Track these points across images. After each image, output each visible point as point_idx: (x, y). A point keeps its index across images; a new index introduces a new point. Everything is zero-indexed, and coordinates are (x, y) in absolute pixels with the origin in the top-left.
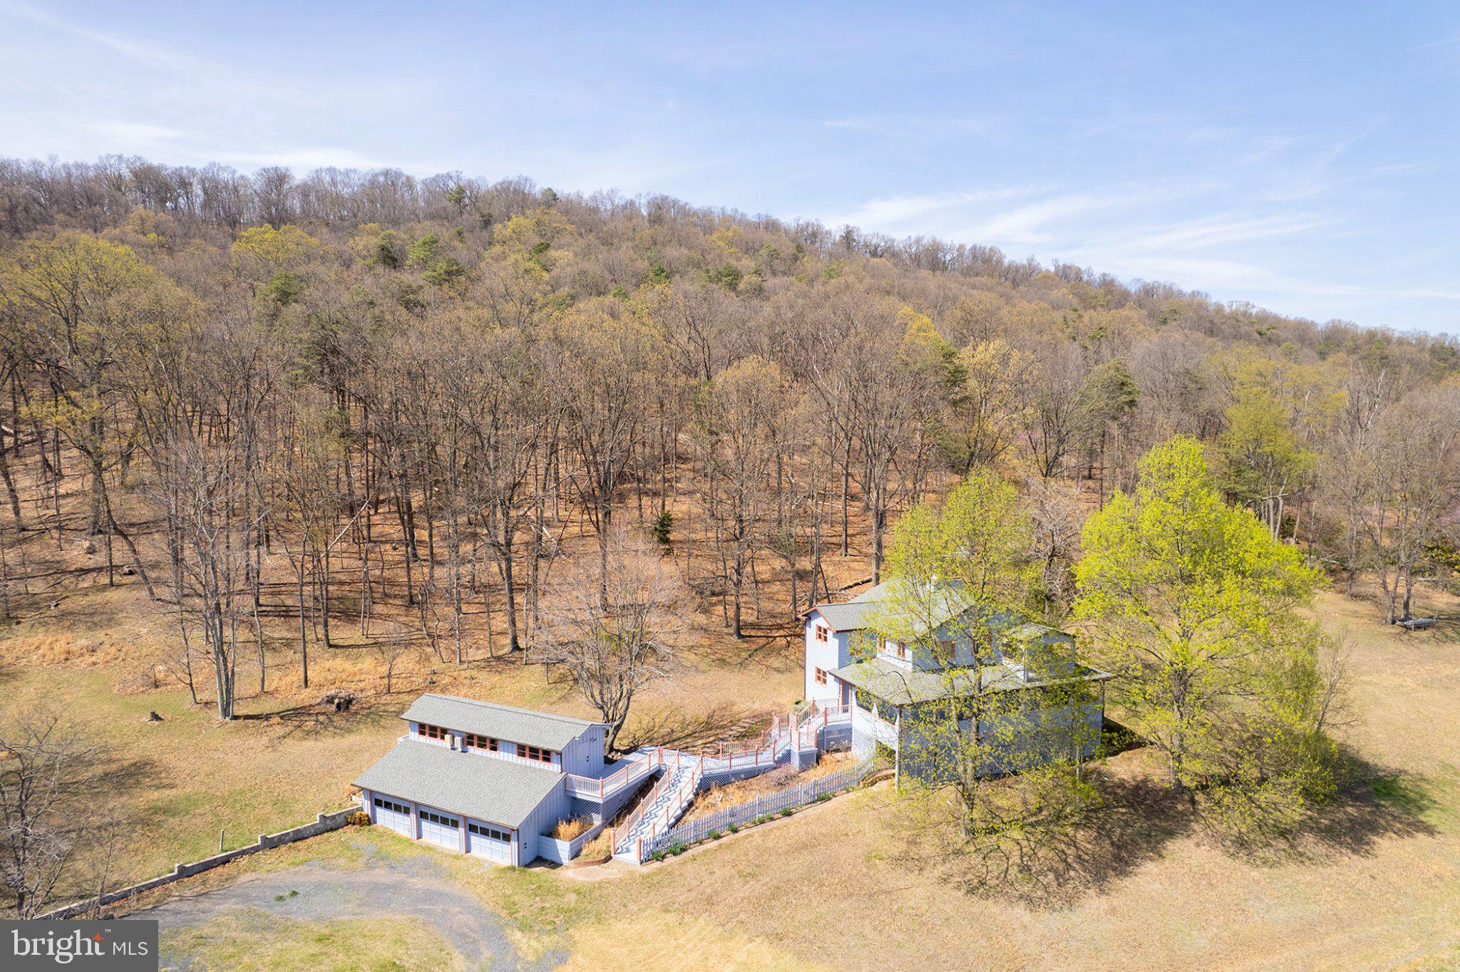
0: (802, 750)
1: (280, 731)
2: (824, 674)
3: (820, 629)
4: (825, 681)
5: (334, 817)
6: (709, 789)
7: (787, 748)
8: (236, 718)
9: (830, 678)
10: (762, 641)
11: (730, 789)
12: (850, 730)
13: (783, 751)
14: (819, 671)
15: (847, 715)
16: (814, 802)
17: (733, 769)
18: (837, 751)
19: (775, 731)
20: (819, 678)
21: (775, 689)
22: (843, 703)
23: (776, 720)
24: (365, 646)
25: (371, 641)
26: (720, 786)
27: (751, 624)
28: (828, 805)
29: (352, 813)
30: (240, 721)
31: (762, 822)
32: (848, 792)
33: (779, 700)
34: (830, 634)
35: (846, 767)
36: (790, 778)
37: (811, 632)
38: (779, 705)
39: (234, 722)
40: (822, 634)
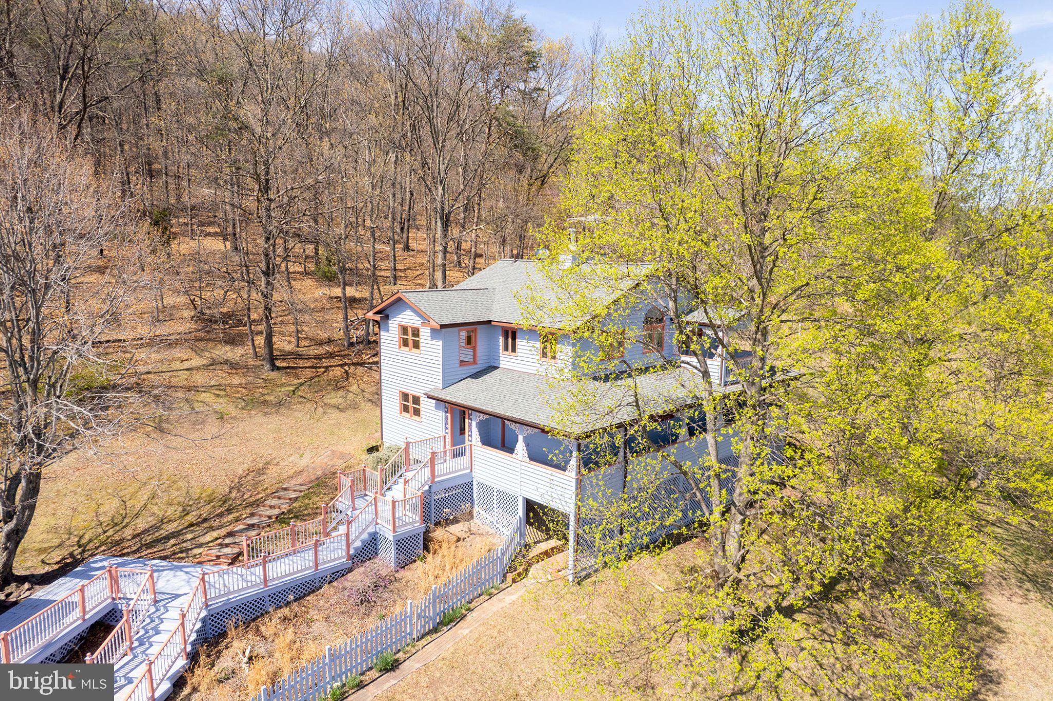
0: (401, 531)
2: (416, 400)
3: (405, 330)
4: (417, 412)
6: (224, 635)
7: (371, 529)
9: (427, 406)
10: (309, 373)
11: (269, 626)
12: (470, 485)
13: (365, 536)
14: (405, 396)
15: (463, 461)
16: (435, 630)
17: (272, 584)
18: (456, 521)
19: (343, 502)
20: (406, 409)
21: (332, 433)
22: (454, 444)
23: (346, 482)
26: (247, 625)
27: (290, 353)
28: (462, 630)
32: (491, 596)
33: (340, 448)
34: (425, 333)
35: (475, 550)
36: (381, 584)
37: (389, 338)
38: (342, 456)
40: (410, 339)
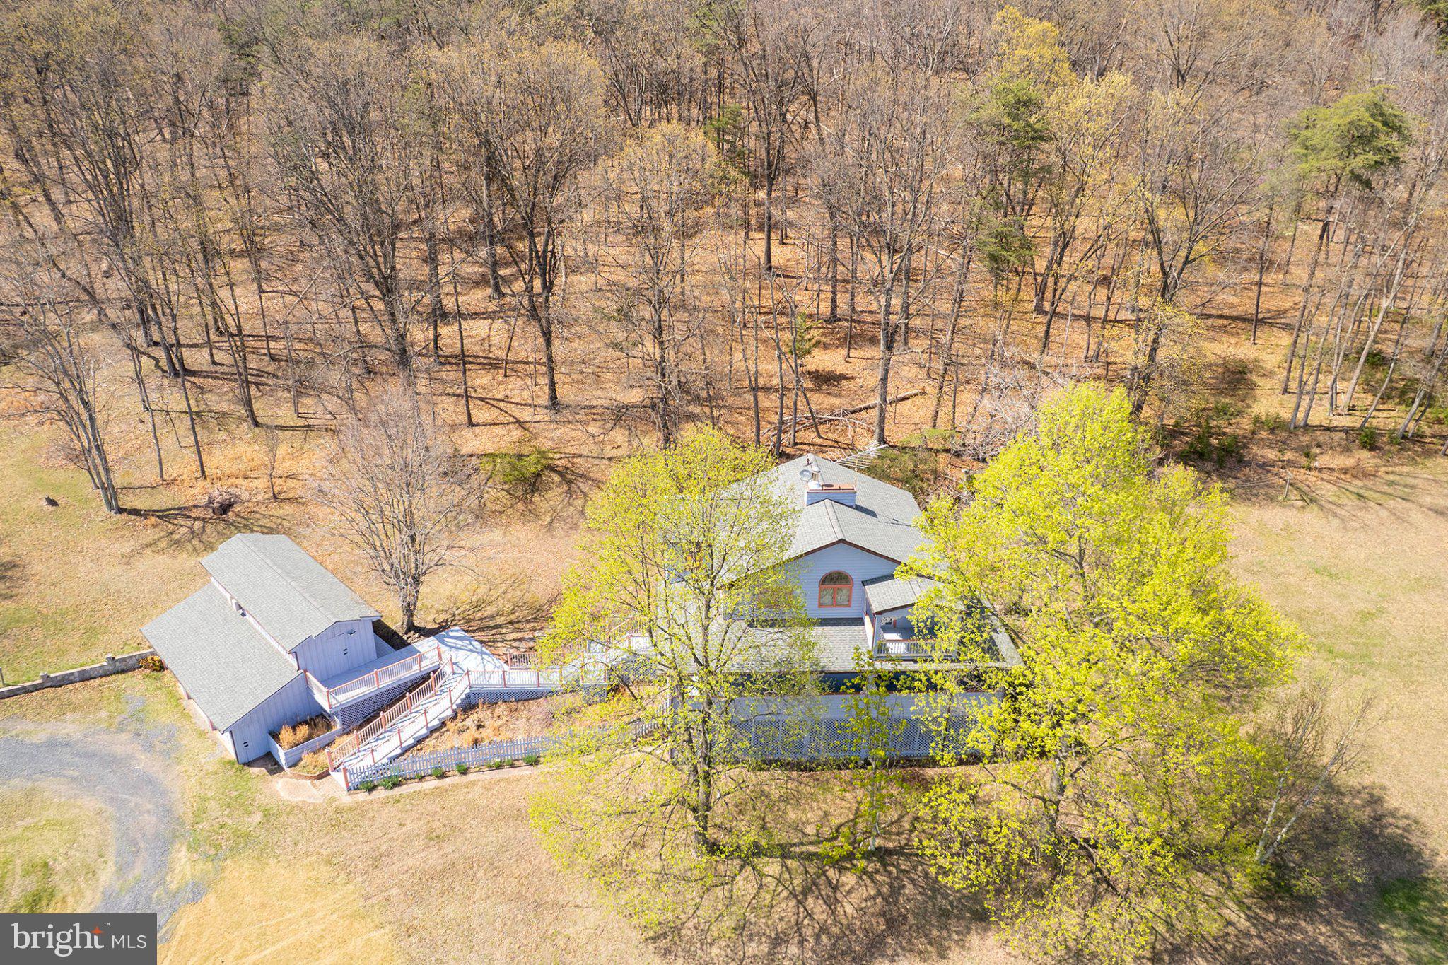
1: (151, 534)
5: (124, 660)
6: (469, 709)
8: (121, 511)
17: (508, 687)
24: (292, 428)
25: (300, 422)
26: (484, 707)
29: (144, 657)
30: (124, 516)
31: (499, 767)
39: (119, 516)
